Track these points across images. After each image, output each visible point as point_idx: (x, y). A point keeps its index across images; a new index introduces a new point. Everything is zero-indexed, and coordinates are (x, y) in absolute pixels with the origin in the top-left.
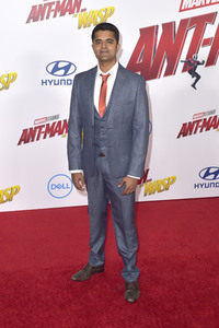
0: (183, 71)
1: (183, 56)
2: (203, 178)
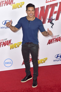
2: (57, 58)
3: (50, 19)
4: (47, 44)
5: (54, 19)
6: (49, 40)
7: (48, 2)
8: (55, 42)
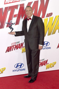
0: (7, 27)
1: (7, 21)
3: (9, 23)
4: (6, 52)
5: (13, 23)
6: (8, 47)
7: (6, 4)
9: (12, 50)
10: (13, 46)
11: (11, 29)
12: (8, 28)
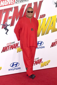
2: (12, 67)
3: (4, 25)
4: (2, 52)
5: (8, 25)
6: (4, 48)
7: (1, 6)
8: (10, 50)
9: (8, 50)
10: (9, 46)
11: (7, 31)
12: (3, 29)
